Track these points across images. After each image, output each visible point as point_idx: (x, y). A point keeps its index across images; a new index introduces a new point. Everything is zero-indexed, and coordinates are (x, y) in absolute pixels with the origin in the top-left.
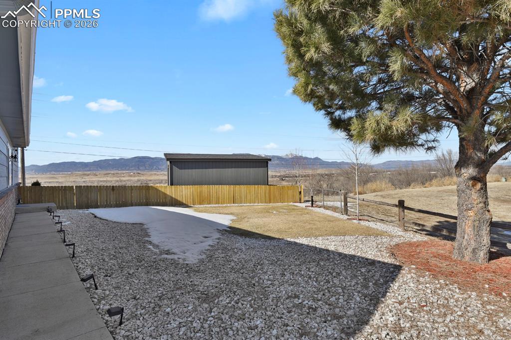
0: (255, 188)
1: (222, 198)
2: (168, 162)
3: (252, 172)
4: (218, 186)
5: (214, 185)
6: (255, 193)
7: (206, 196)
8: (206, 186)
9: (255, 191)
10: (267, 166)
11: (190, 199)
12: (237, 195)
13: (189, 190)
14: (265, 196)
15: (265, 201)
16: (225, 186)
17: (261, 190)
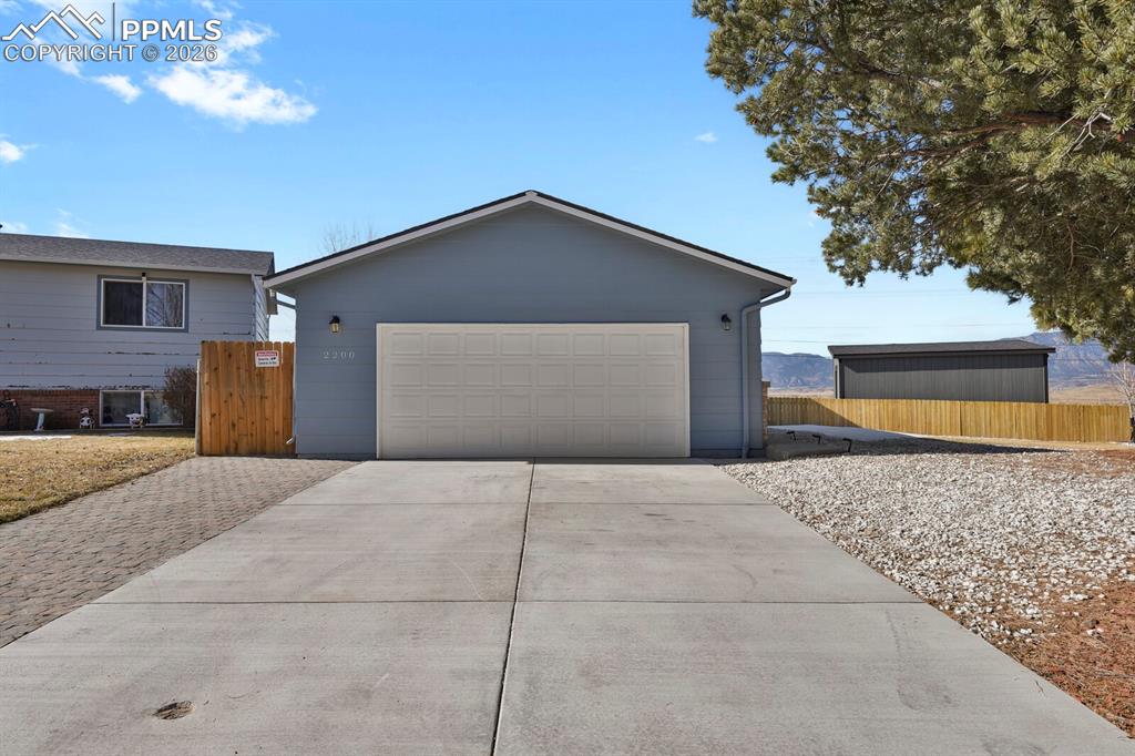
0: (1011, 407)
1: (936, 422)
2: (837, 362)
3: (1007, 376)
4: (928, 401)
5: (921, 399)
6: (1011, 420)
7: (905, 417)
8: (904, 401)
9: (1011, 413)
10: (1046, 364)
11: (875, 422)
12: (968, 419)
13: (872, 407)
14: (1037, 426)
15: (1037, 434)
16: (943, 402)
17: (1025, 412)
